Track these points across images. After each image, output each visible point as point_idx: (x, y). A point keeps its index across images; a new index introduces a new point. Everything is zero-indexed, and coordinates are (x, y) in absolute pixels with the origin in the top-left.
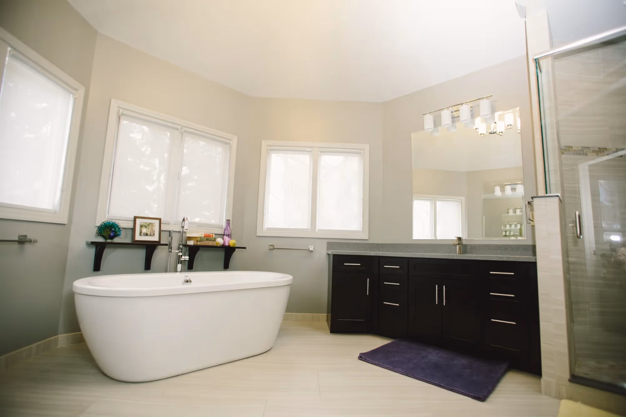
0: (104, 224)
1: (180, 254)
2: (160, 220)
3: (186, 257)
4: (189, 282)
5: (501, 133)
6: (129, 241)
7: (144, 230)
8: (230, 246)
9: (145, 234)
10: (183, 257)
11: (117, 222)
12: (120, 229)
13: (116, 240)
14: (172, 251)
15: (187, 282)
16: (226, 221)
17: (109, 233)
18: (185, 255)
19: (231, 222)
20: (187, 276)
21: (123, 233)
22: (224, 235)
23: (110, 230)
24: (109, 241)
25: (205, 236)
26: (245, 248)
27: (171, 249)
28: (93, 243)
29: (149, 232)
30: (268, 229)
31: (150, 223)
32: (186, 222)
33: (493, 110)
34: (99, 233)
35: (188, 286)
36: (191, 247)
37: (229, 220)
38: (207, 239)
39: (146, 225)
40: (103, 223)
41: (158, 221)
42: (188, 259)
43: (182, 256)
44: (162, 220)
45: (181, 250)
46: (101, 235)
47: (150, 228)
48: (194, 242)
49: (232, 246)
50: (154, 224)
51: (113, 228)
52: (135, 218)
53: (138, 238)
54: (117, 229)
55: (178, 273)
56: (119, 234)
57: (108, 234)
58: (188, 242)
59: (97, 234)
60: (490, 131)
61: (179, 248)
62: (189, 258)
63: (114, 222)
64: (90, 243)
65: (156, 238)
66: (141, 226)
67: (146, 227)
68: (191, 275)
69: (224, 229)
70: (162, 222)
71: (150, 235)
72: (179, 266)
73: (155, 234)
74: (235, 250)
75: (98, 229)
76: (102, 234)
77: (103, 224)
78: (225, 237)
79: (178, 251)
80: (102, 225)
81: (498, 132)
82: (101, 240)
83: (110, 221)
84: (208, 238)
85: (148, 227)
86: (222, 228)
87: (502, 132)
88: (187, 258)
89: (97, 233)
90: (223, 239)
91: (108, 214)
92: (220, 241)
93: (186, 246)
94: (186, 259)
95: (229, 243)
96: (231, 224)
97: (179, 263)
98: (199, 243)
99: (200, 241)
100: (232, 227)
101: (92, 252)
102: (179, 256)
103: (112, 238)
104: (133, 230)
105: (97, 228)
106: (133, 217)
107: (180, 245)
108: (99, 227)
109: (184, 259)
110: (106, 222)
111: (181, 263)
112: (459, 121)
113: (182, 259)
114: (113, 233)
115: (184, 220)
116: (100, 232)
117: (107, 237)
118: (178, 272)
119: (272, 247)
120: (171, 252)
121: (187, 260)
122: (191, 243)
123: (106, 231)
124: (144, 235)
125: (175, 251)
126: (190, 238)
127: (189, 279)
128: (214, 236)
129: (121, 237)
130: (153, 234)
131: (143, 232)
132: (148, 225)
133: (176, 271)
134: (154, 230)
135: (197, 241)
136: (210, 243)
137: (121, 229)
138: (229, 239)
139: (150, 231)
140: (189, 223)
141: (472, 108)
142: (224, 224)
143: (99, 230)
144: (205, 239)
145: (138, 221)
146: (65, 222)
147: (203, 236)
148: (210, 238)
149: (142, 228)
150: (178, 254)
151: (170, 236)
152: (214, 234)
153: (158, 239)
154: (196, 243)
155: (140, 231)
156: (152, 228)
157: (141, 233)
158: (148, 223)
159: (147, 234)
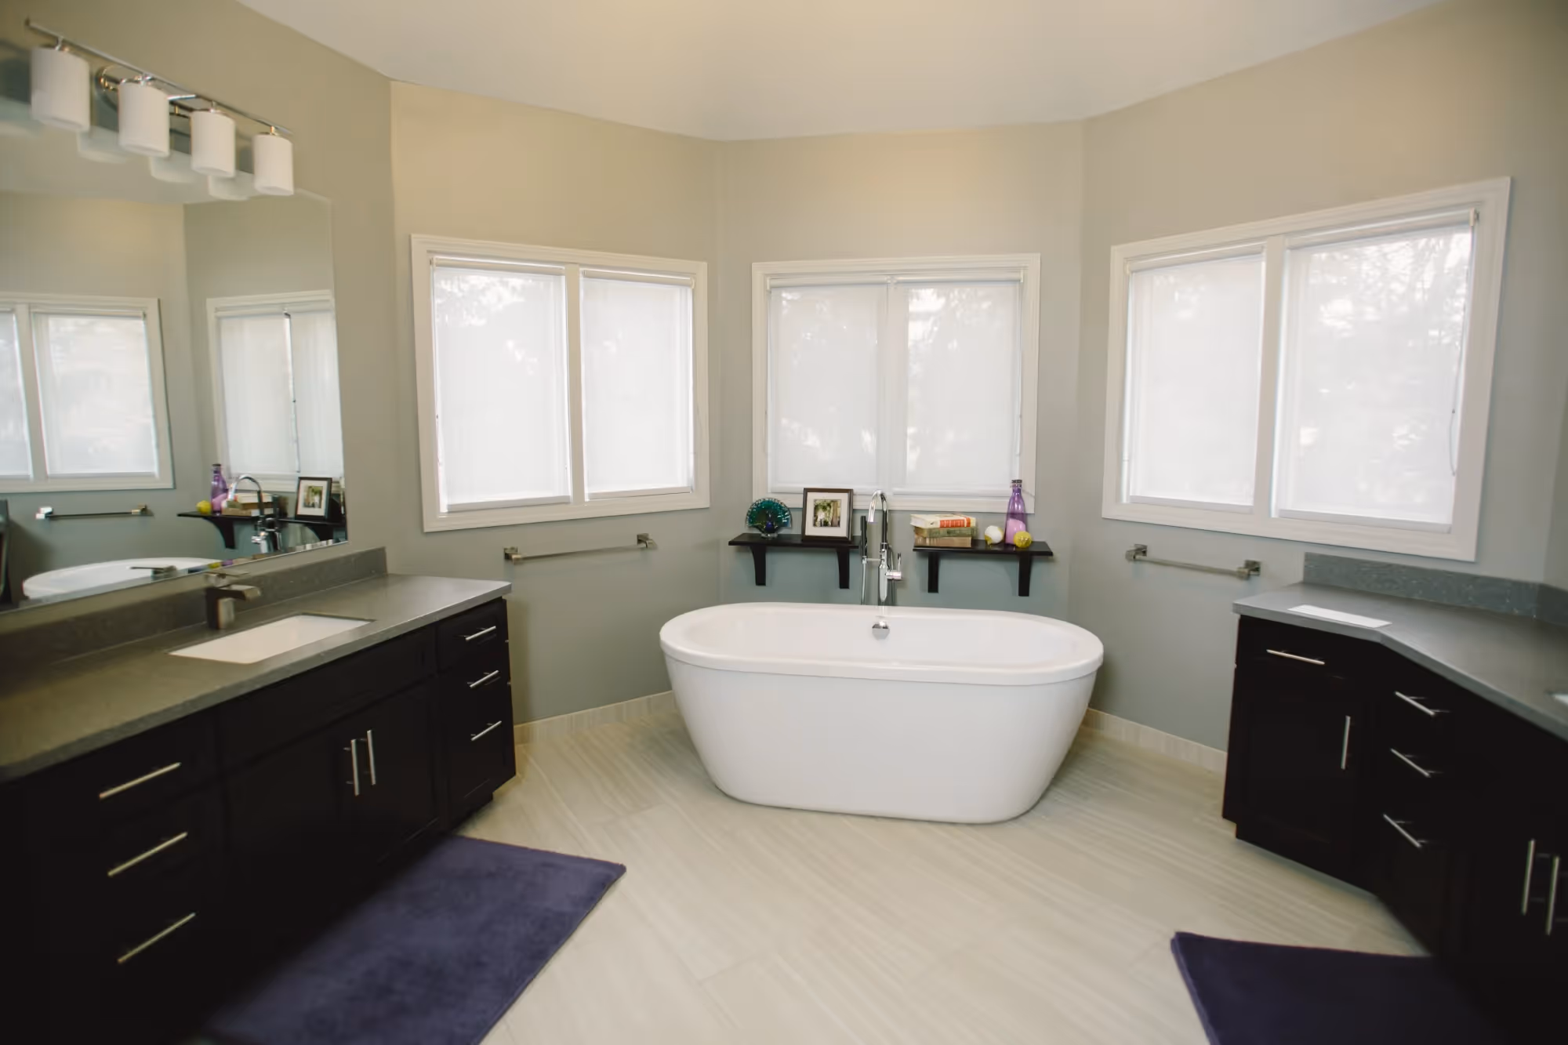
0: (759, 503)
1: (884, 566)
2: (851, 491)
3: (892, 574)
6: (796, 536)
10: (888, 573)
12: (785, 510)
13: (780, 533)
14: (870, 559)
17: (766, 522)
18: (893, 570)
21: (788, 519)
23: (767, 516)
24: (769, 535)
25: (942, 527)
26: (1052, 552)
28: (746, 537)
30: (1135, 500)
31: (832, 501)
37: (1019, 481)
38: (949, 532)
39: (825, 505)
40: (756, 502)
41: (847, 495)
43: (886, 570)
44: (854, 491)
45: (883, 559)
46: (754, 524)
48: (917, 539)
49: (1020, 547)
51: (771, 513)
52: (806, 490)
53: (811, 531)
54: (782, 512)
56: (785, 522)
59: (749, 523)
61: (880, 554)
65: (841, 532)
66: (816, 508)
67: (824, 508)
70: (854, 496)
71: (832, 526)
75: (749, 514)
78: (1012, 521)
79: (879, 560)
80: (754, 507)
82: (756, 532)
84: (951, 528)
85: (828, 508)
88: (895, 575)
89: (749, 520)
92: (993, 534)
94: (894, 578)
95: (1014, 539)
98: (929, 543)
103: (775, 530)
104: (803, 513)
106: (803, 488)
107: (881, 547)
108: (749, 511)
109: (891, 578)
110: (760, 500)
114: (776, 521)
116: (753, 518)
117: (766, 527)
119: (1137, 555)
123: (762, 518)
128: (973, 524)
129: (787, 524)
130: (837, 523)
131: (819, 520)
132: (829, 505)
135: (925, 538)
136: (957, 542)
137: (787, 511)
138: (1021, 527)
144: (943, 531)
145: (810, 495)
146: (708, 506)
147: (938, 525)
148: (958, 528)
150: (880, 567)
151: (861, 529)
152: (973, 519)
153: (846, 534)
154: (921, 541)
156: (835, 511)
157: (815, 521)
158: (829, 502)
159: (826, 524)
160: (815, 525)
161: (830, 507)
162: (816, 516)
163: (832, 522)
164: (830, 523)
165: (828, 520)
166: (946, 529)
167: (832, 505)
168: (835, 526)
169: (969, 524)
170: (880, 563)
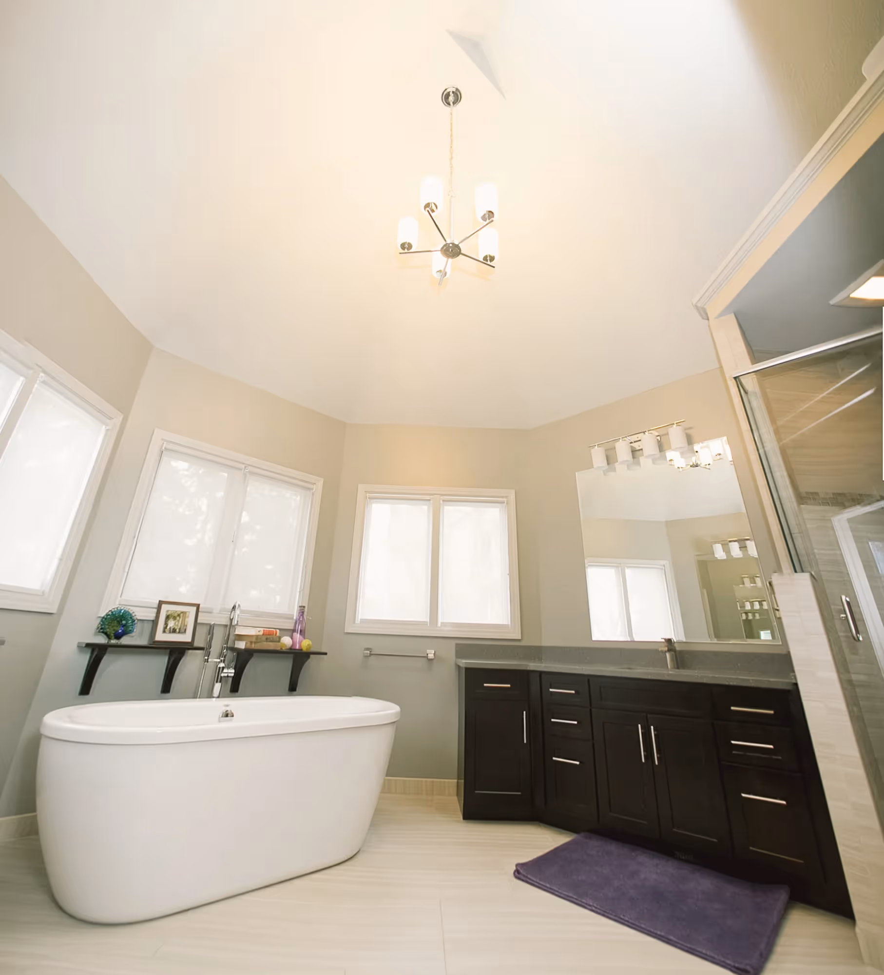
0: (112, 612)
1: (222, 665)
2: (198, 606)
3: (230, 671)
4: (229, 715)
5: (707, 466)
6: (144, 642)
7: (171, 624)
8: (301, 650)
9: (171, 630)
10: (225, 671)
11: (132, 610)
12: (134, 621)
13: (125, 640)
14: (209, 660)
15: (227, 716)
16: (299, 608)
17: (115, 628)
18: (228, 668)
19: (306, 609)
20: (227, 706)
21: (137, 629)
22: (294, 631)
23: (119, 622)
24: (113, 641)
25: (263, 634)
26: (326, 654)
27: (208, 656)
28: (88, 645)
29: (179, 627)
30: (363, 621)
31: (182, 612)
32: (238, 612)
33: (690, 441)
34: (101, 629)
35: (227, 724)
36: (239, 652)
37: (304, 607)
38: (267, 639)
39: (176, 615)
40: (110, 611)
41: (195, 608)
42: (233, 675)
43: (223, 668)
44: (201, 606)
45: (223, 659)
46: (103, 632)
47: (181, 620)
48: (246, 643)
49: (304, 649)
50: (187, 613)
51: (124, 620)
52: (161, 603)
53: (160, 636)
54: (130, 622)
55: (214, 699)
56: (130, 630)
57: (114, 630)
58: (236, 642)
59: (98, 631)
60: (691, 464)
61: (221, 655)
62: (235, 673)
63: (127, 610)
64: (84, 645)
65: (186, 638)
66: (168, 618)
67: (175, 618)
68: (235, 704)
69: (294, 621)
70: (200, 610)
71: (179, 632)
72: (218, 686)
73: (187, 631)
74: (309, 657)
75: (102, 621)
76: (105, 631)
77: (110, 613)
78: (295, 634)
79: (219, 660)
80: (109, 615)
81: (703, 465)
82: (102, 640)
83: (122, 608)
84: (269, 636)
85: (178, 618)
86: (293, 618)
87: (709, 464)
88: (231, 672)
89: (98, 628)
90: (292, 639)
91: (121, 596)
92: (287, 641)
93: (233, 649)
94: (229, 675)
95: (300, 646)
96: (305, 613)
97: (217, 682)
98: (253, 646)
99: (255, 643)
100: (307, 618)
101: (84, 660)
102: (220, 668)
103: (118, 636)
104: (155, 623)
105: (100, 620)
106: (158, 602)
107: (223, 649)
108: (103, 618)
109: (226, 675)
110: (116, 609)
111: (220, 682)
112: (643, 455)
113: (223, 675)
114: (123, 629)
115: (234, 608)
116: (103, 627)
117: (112, 635)
118: (213, 697)
119: (369, 652)
120: (208, 662)
121: (230, 677)
122: (241, 645)
123: (113, 625)
124: (170, 632)
125: (213, 659)
126: (240, 637)
127: (231, 711)
128: (278, 634)
129: (133, 634)
130: (183, 631)
131: (168, 628)
132: (179, 615)
133: (210, 696)
134: (186, 624)
135: (251, 642)
136: (271, 646)
137: (136, 621)
138: (301, 637)
139: (179, 625)
140: (242, 612)
141: (659, 438)
142: (295, 615)
143: (101, 623)
144: (264, 638)
145: (164, 608)
146: (54, 611)
147: (261, 633)
148: (271, 636)
149: (169, 620)
150: (217, 666)
151: (209, 634)
152: (278, 631)
153: (189, 640)
154: (249, 646)
155: (165, 626)
156: (184, 620)
157: (165, 628)
158: (179, 613)
159: (174, 631)
160: (164, 632)
161: (180, 618)
162: (166, 624)
163: (180, 629)
164: (178, 630)
165: (176, 627)
166: (266, 637)
167: (181, 615)
168: (182, 633)
169: (276, 633)
170: (219, 662)
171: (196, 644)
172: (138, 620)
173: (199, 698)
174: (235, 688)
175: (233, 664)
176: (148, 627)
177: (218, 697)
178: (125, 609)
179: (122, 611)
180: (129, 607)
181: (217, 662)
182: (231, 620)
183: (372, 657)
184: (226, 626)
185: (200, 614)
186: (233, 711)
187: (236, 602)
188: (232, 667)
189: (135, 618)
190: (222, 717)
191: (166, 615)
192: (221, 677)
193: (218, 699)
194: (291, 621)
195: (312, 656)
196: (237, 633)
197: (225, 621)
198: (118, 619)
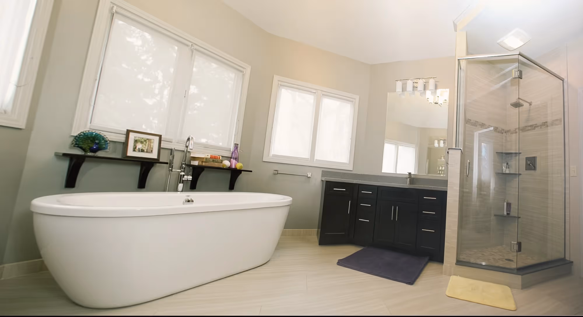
0: (84, 134)
1: (183, 173)
2: (160, 136)
3: (188, 177)
4: (190, 201)
6: (117, 156)
7: (139, 146)
8: (237, 168)
9: (140, 150)
10: (185, 177)
11: (103, 134)
13: (100, 154)
14: (173, 170)
15: (189, 201)
16: (234, 145)
17: (91, 145)
18: (187, 175)
20: (188, 196)
21: (110, 147)
22: (231, 158)
23: (93, 141)
24: (90, 154)
25: (211, 158)
26: (251, 171)
27: (172, 168)
28: (65, 155)
29: (146, 149)
30: (274, 155)
31: (148, 139)
32: (191, 142)
33: (436, 88)
34: (76, 144)
35: (189, 205)
36: (194, 167)
37: (238, 145)
38: (213, 161)
39: (143, 140)
40: (81, 132)
41: (158, 138)
42: (191, 179)
43: (184, 175)
44: (162, 136)
45: (183, 170)
46: (78, 147)
47: (147, 144)
48: (199, 162)
50: (152, 140)
51: (97, 140)
52: (128, 132)
53: (130, 153)
54: (103, 142)
55: (179, 192)
56: (104, 148)
57: (89, 146)
58: (191, 161)
59: (73, 145)
61: (181, 168)
62: (192, 178)
63: (98, 133)
64: (61, 155)
65: (154, 155)
66: (136, 141)
67: (142, 142)
68: (193, 195)
69: (232, 153)
70: (162, 139)
71: (147, 152)
72: (181, 186)
73: (153, 151)
74: (241, 173)
75: (75, 139)
76: (80, 146)
78: (231, 159)
79: (180, 171)
80: (81, 135)
82: (78, 152)
83: (94, 131)
84: (214, 159)
85: (145, 143)
86: (230, 151)
88: (190, 178)
89: (73, 144)
90: (230, 162)
91: (91, 123)
92: (227, 163)
93: (189, 165)
94: (188, 179)
95: (235, 166)
96: (238, 148)
97: (180, 183)
98: (204, 164)
99: (205, 162)
100: (239, 152)
101: (64, 165)
102: (181, 175)
103: (95, 151)
104: (125, 144)
105: (72, 138)
106: (126, 130)
107: (182, 164)
108: (76, 136)
109: (186, 179)
110: (87, 132)
111: (182, 183)
114: (97, 146)
115: (189, 139)
116: (77, 143)
117: (88, 149)
118: (178, 191)
119: (276, 172)
120: (172, 171)
121: (190, 180)
122: (196, 163)
123: (86, 142)
124: (139, 152)
125: (176, 170)
126: (194, 159)
128: (221, 159)
129: (107, 150)
130: (150, 151)
131: (137, 148)
132: (145, 141)
133: (176, 190)
134: (152, 147)
135: (202, 162)
136: (216, 165)
137: (108, 142)
138: (236, 162)
139: (147, 147)
140: (195, 143)
142: (232, 148)
143: (75, 140)
144: (211, 160)
145: (132, 136)
146: (23, 126)
147: (209, 157)
148: (216, 159)
149: (137, 143)
150: (179, 174)
151: (171, 154)
152: (221, 157)
153: (156, 157)
154: (200, 163)
155: (135, 147)
156: (149, 145)
158: (145, 139)
159: (142, 151)
160: (134, 150)
164: (145, 151)
165: (144, 149)
167: (147, 141)
168: (149, 153)
169: (219, 158)
170: (180, 172)
171: (161, 160)
172: (110, 141)
173: (168, 191)
174: (193, 186)
175: (191, 173)
176: (120, 148)
177: (182, 191)
178: (96, 132)
179: (94, 134)
180: (100, 132)
181: (179, 172)
182: (187, 147)
183: (278, 175)
184: (184, 151)
185: (162, 142)
186: (192, 199)
187: (190, 136)
188: (190, 175)
189: (107, 139)
190: (186, 202)
191: (135, 140)
192: (183, 180)
193: (181, 192)
194: (228, 152)
195: (242, 172)
196: (192, 156)
197: (183, 148)
198: (91, 139)
